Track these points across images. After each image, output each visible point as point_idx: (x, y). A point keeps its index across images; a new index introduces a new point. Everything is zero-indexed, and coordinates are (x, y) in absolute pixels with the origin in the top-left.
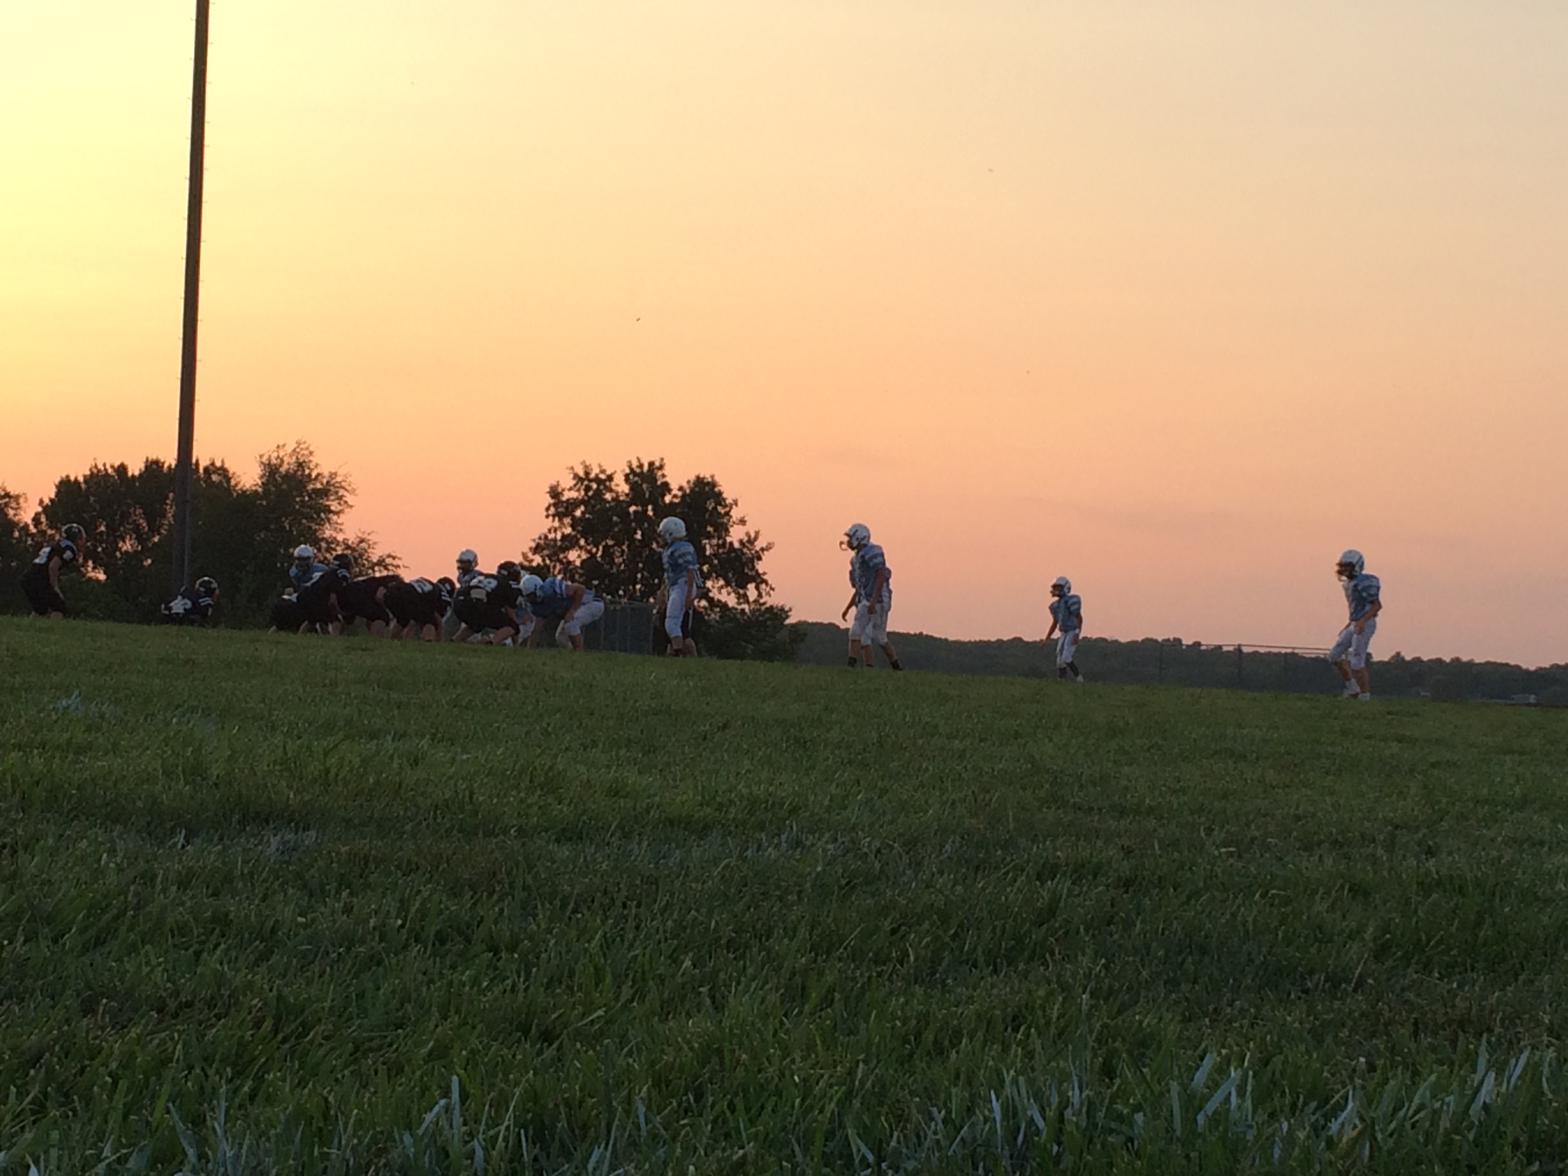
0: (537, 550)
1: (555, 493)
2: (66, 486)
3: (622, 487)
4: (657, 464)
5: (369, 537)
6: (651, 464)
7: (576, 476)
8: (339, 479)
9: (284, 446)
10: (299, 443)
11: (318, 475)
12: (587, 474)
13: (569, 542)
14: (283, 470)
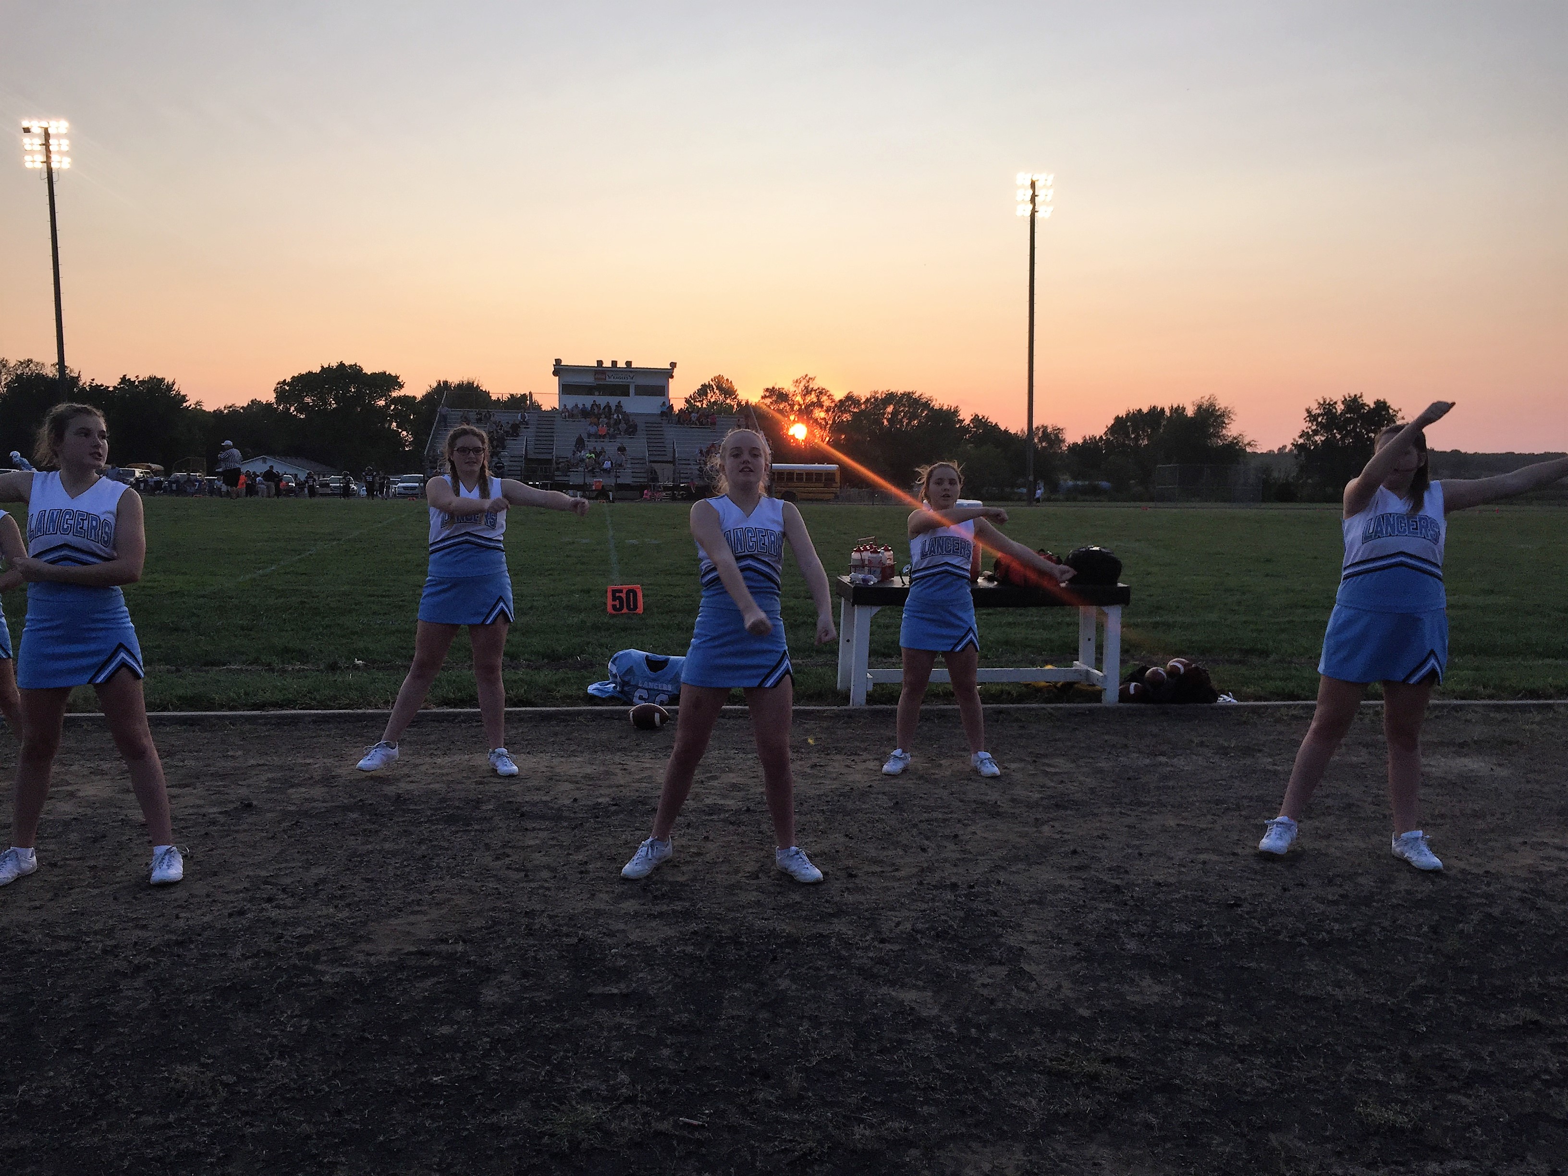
0: (1300, 437)
1: (1308, 411)
2: (1118, 419)
3: (1340, 407)
4: (1359, 395)
6: (1355, 396)
7: (1319, 403)
8: (1229, 409)
9: (1205, 396)
10: (1210, 396)
11: (1219, 408)
12: (1325, 402)
13: (1316, 432)
14: (1204, 407)
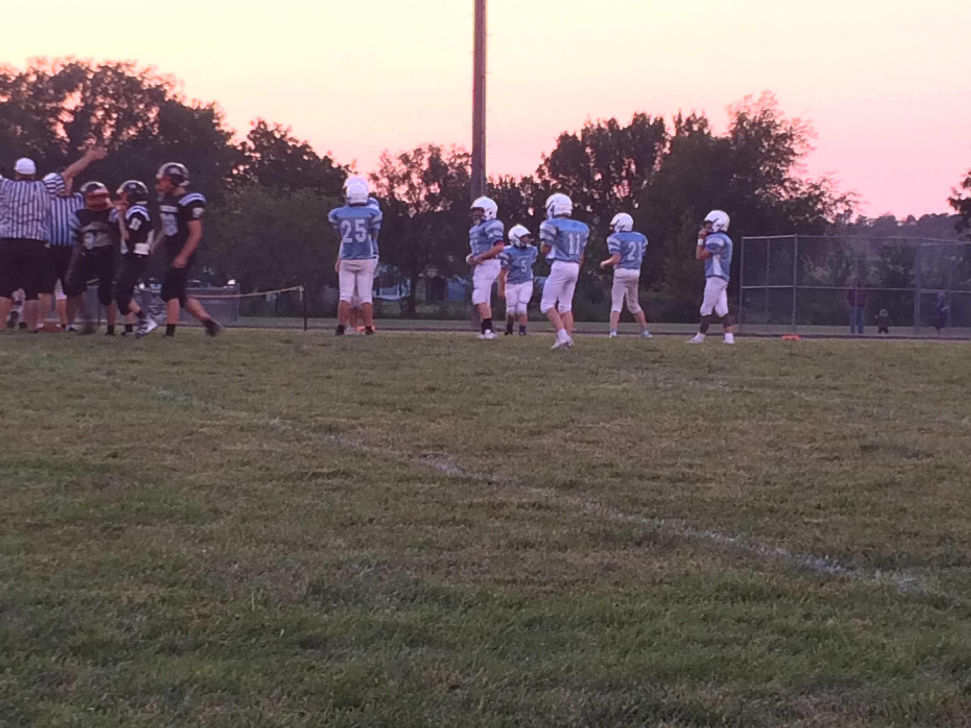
2: (565, 140)
5: (831, 177)
8: (801, 125)
9: (751, 96)
10: (765, 93)
11: (782, 122)
14: (750, 117)
